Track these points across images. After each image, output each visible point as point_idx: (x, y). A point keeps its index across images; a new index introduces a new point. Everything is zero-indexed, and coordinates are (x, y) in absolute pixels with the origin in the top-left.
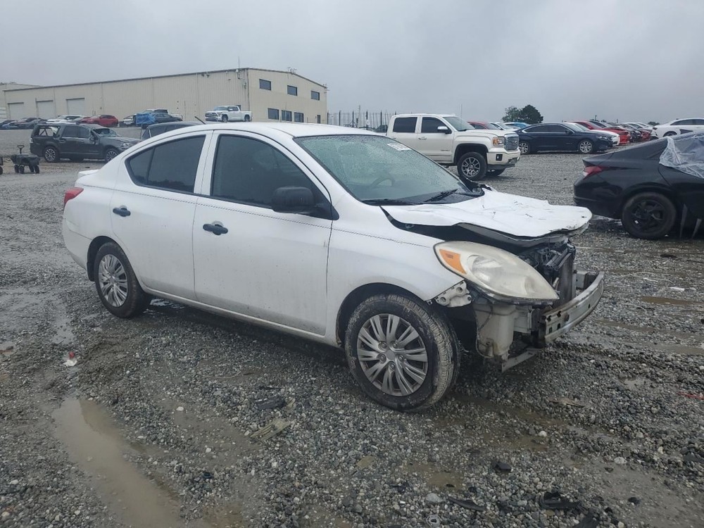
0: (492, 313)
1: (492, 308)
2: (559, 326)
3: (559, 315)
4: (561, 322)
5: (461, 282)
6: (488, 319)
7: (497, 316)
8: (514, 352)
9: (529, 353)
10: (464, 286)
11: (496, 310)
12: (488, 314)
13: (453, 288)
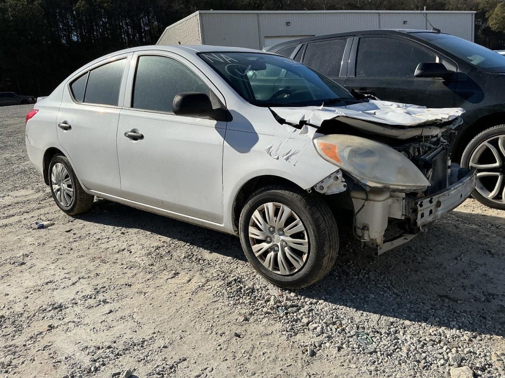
0: (367, 199)
1: (367, 195)
2: (431, 212)
3: (431, 202)
4: (433, 208)
5: (337, 172)
6: (363, 205)
7: (372, 202)
8: (389, 236)
9: (405, 239)
10: (340, 175)
11: (371, 197)
12: (364, 201)
13: (329, 177)
